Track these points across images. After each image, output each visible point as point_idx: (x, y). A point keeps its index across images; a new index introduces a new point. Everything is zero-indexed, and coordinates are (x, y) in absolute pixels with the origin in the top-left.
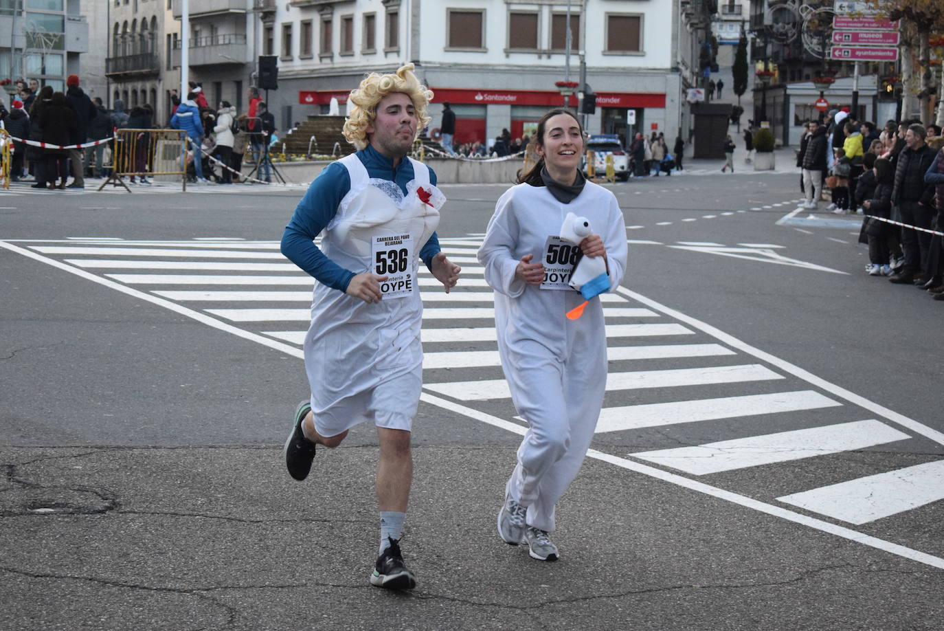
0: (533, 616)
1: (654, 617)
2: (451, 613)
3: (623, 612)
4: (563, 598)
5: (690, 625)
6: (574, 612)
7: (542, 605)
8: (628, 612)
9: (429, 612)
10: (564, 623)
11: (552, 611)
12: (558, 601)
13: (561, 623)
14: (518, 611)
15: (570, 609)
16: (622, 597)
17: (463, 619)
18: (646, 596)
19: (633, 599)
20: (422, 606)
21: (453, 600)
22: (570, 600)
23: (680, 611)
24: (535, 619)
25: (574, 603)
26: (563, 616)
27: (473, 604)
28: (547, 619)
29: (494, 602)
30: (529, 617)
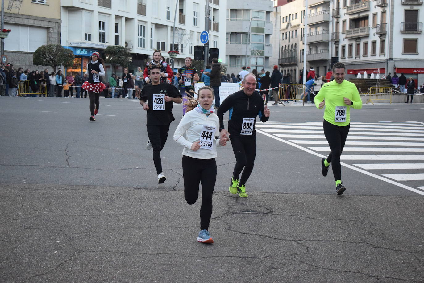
0: (415, 255)
2: (385, 253)
7: (419, 252)
9: (377, 252)
11: (422, 254)
14: (409, 253)
17: (389, 255)
20: (374, 250)
21: (386, 248)
24: (415, 256)
27: (393, 250)
28: (420, 257)
29: (401, 250)
30: (413, 256)
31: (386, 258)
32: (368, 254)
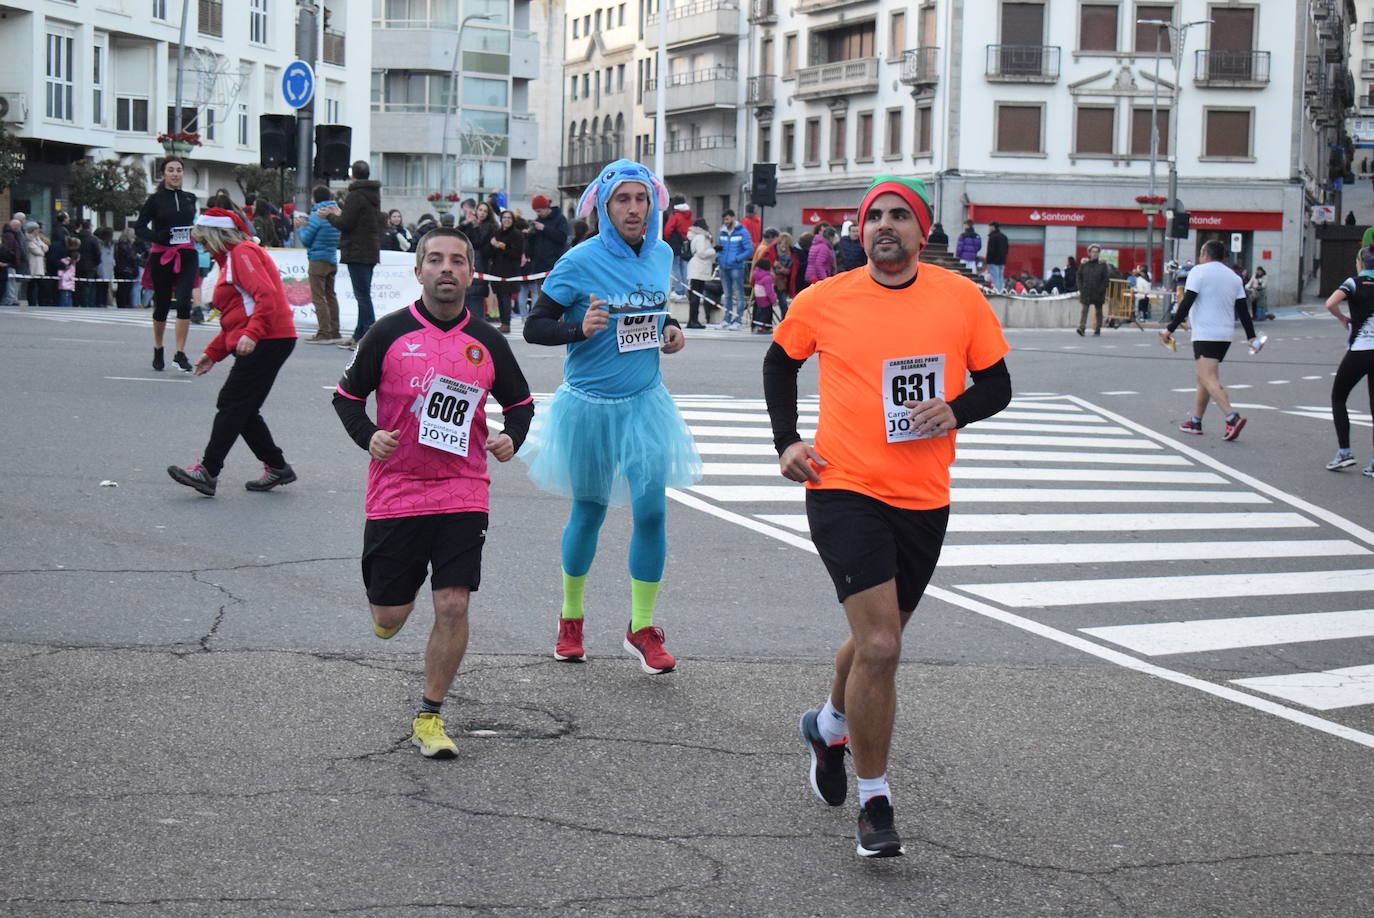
0: (1102, 884)
1: (1262, 890)
2: (996, 877)
3: (1221, 882)
4: (1141, 862)
5: (1309, 902)
6: (1156, 881)
7: (1115, 870)
8: (1227, 883)
9: (967, 874)
10: (1143, 894)
11: (1128, 879)
12: (1135, 867)
13: (1139, 894)
14: (1083, 877)
15: (1151, 876)
16: (1219, 864)
17: (1011, 885)
18: (1251, 863)
19: (1234, 867)
20: (958, 867)
21: (999, 860)
22: (1151, 865)
23: (1295, 884)
24: (1104, 887)
25: (1156, 869)
26: (1141, 885)
27: (1025, 866)
28: (1121, 889)
29: (1052, 864)
30: (1097, 886)
31: (1001, 898)
32: (937, 885)
